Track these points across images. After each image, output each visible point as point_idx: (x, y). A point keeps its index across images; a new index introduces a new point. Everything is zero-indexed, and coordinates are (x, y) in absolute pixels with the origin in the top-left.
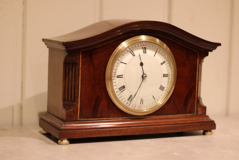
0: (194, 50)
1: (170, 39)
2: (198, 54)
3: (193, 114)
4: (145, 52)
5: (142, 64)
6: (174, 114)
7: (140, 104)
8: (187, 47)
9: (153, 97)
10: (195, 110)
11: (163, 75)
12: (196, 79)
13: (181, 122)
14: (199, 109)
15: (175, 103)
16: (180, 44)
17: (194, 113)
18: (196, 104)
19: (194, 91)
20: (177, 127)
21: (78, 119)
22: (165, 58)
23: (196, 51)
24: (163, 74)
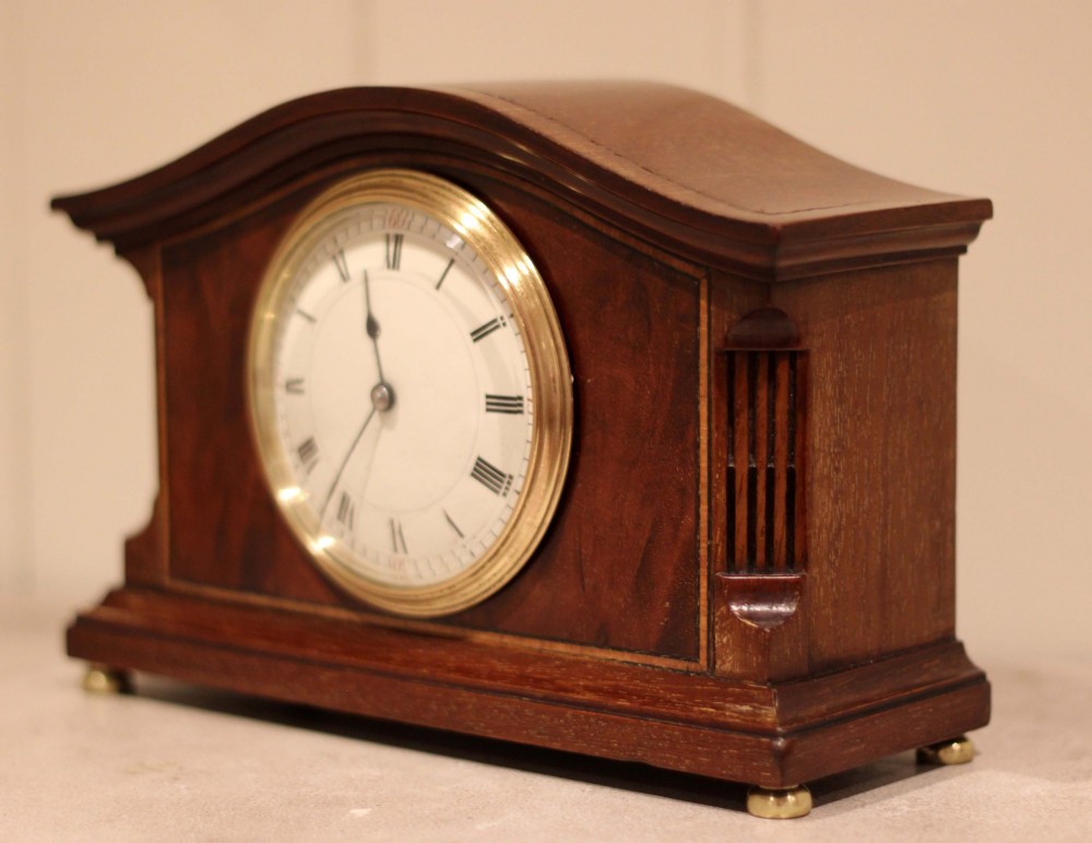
0: (677, 264)
1: (537, 192)
2: (704, 290)
3: (692, 666)
4: (394, 263)
5: (372, 328)
6: (583, 644)
7: (396, 550)
8: (632, 243)
9: (449, 520)
10: (703, 642)
11: (483, 401)
12: (697, 446)
13: (589, 697)
14: (722, 639)
15: (587, 581)
16: (591, 221)
17: (695, 657)
18: (703, 603)
19: (689, 519)
20: (556, 721)
21: (167, 581)
22: (502, 302)
23: (689, 269)
24: (488, 397)
